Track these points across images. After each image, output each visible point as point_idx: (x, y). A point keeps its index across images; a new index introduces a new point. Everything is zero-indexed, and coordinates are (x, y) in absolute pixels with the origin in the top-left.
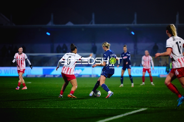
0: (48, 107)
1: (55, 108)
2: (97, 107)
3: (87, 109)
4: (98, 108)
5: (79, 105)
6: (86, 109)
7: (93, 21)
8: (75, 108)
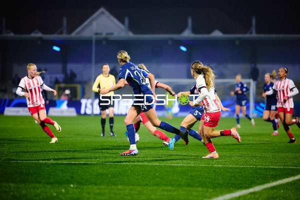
0: (178, 164)
1: (189, 165)
2: (254, 165)
3: (238, 168)
4: (255, 167)
5: (226, 162)
6: (236, 168)
7: (254, 29)
8: (220, 166)
